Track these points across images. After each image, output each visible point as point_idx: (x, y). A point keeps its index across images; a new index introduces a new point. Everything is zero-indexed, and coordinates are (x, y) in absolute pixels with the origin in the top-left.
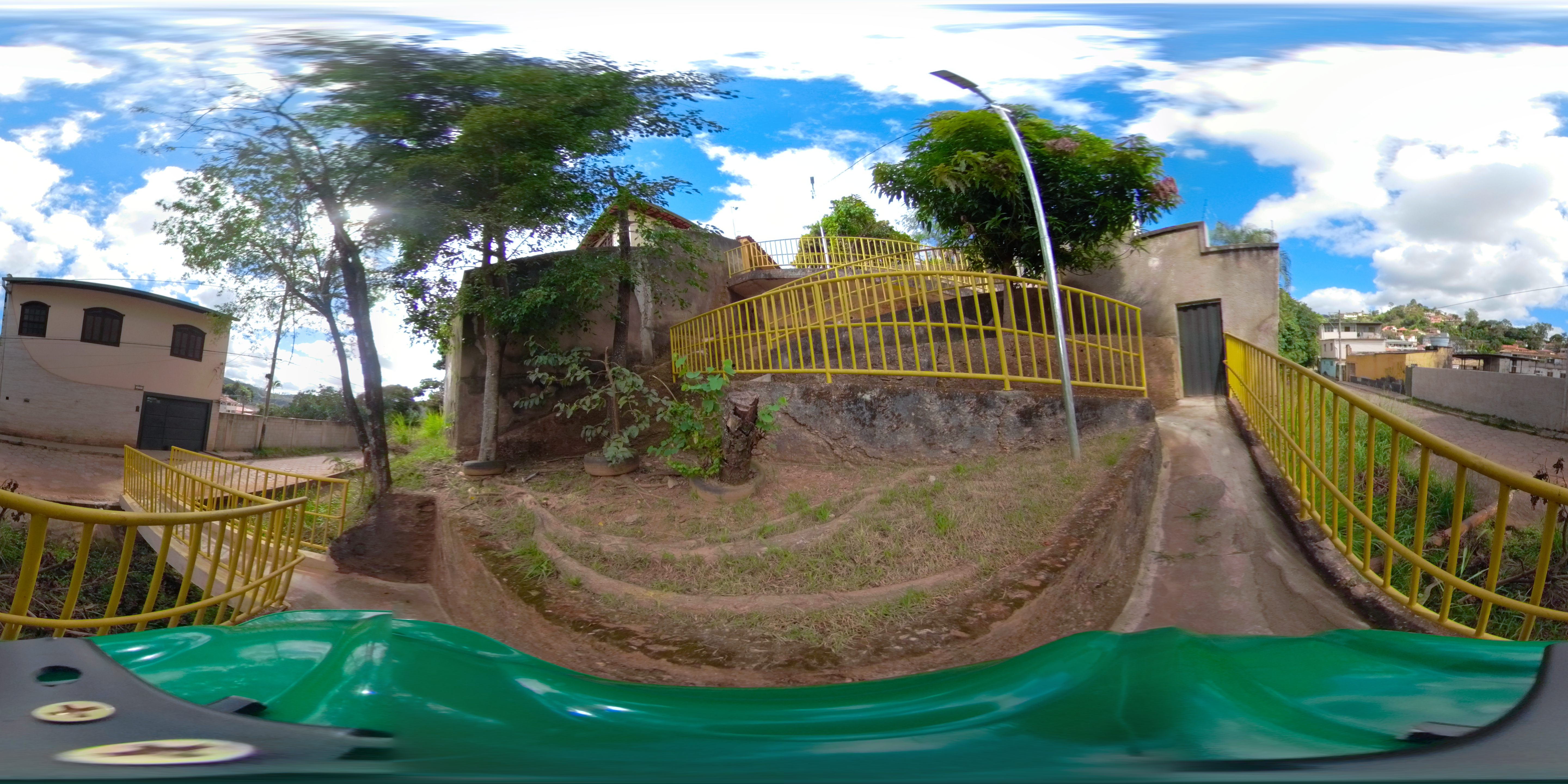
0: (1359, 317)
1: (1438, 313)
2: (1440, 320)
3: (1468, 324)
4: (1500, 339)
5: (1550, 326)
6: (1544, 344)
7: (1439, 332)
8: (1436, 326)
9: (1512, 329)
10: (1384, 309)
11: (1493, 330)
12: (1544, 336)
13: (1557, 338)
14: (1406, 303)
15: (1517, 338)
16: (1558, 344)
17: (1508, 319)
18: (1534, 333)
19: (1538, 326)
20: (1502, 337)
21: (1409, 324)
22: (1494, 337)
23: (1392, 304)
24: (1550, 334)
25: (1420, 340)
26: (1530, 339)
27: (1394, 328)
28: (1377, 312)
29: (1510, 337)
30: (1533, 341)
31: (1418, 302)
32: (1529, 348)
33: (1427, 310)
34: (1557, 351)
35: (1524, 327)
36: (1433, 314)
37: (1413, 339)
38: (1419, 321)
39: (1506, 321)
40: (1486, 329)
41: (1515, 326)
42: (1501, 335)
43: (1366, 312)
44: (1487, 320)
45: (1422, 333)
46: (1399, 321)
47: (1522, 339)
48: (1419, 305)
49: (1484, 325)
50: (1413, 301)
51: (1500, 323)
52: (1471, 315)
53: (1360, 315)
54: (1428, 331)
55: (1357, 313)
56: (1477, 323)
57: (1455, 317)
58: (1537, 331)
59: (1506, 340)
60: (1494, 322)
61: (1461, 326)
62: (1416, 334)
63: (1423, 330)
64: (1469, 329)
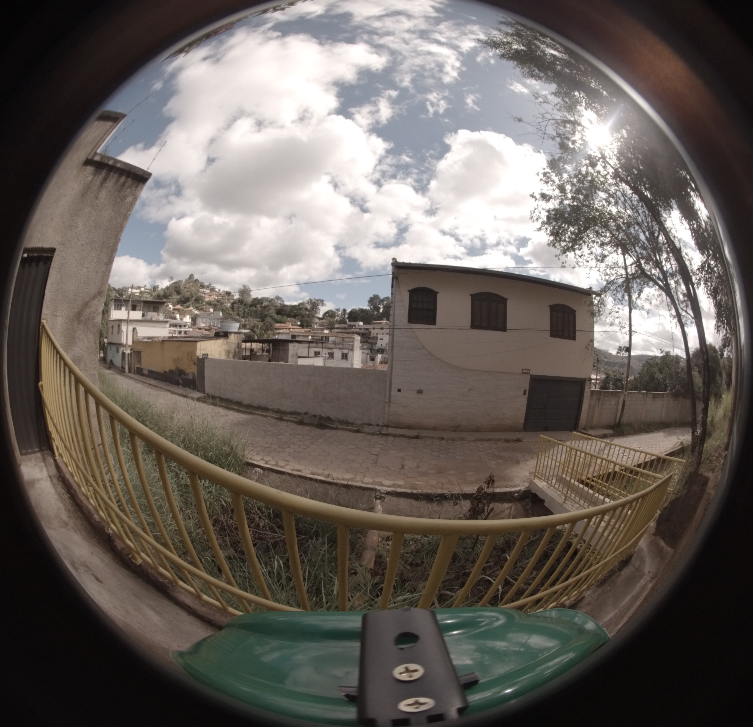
0: (141, 292)
1: (213, 290)
2: (213, 298)
3: (241, 301)
4: (271, 317)
5: (322, 301)
6: (317, 320)
7: (212, 310)
8: (209, 303)
9: (285, 306)
10: (164, 284)
11: (265, 307)
12: (316, 313)
13: (330, 314)
14: (184, 278)
15: (289, 316)
16: (331, 320)
17: (280, 296)
18: (306, 309)
19: (310, 301)
20: (275, 315)
21: (184, 301)
22: (266, 316)
23: (172, 278)
24: (322, 310)
25: (194, 319)
26: (303, 316)
27: (171, 306)
28: (158, 287)
29: (282, 315)
30: (306, 318)
31: (196, 277)
32: (302, 326)
33: (202, 286)
34: (331, 328)
35: (296, 303)
36: (208, 291)
37: (187, 319)
38: (194, 298)
39: (278, 298)
40: (258, 306)
41: (287, 303)
42: (272, 312)
43: (148, 287)
44: (260, 297)
45: (197, 312)
46: (176, 297)
47: (295, 316)
48: (197, 280)
49: (257, 302)
50: (191, 276)
51: (272, 300)
52: (245, 292)
53: (143, 289)
54: (201, 309)
55: (139, 288)
56: (249, 300)
57: (228, 293)
58: (309, 307)
59: (279, 317)
60: (266, 299)
61: (233, 304)
62: (190, 313)
63: (197, 308)
64: (242, 307)
